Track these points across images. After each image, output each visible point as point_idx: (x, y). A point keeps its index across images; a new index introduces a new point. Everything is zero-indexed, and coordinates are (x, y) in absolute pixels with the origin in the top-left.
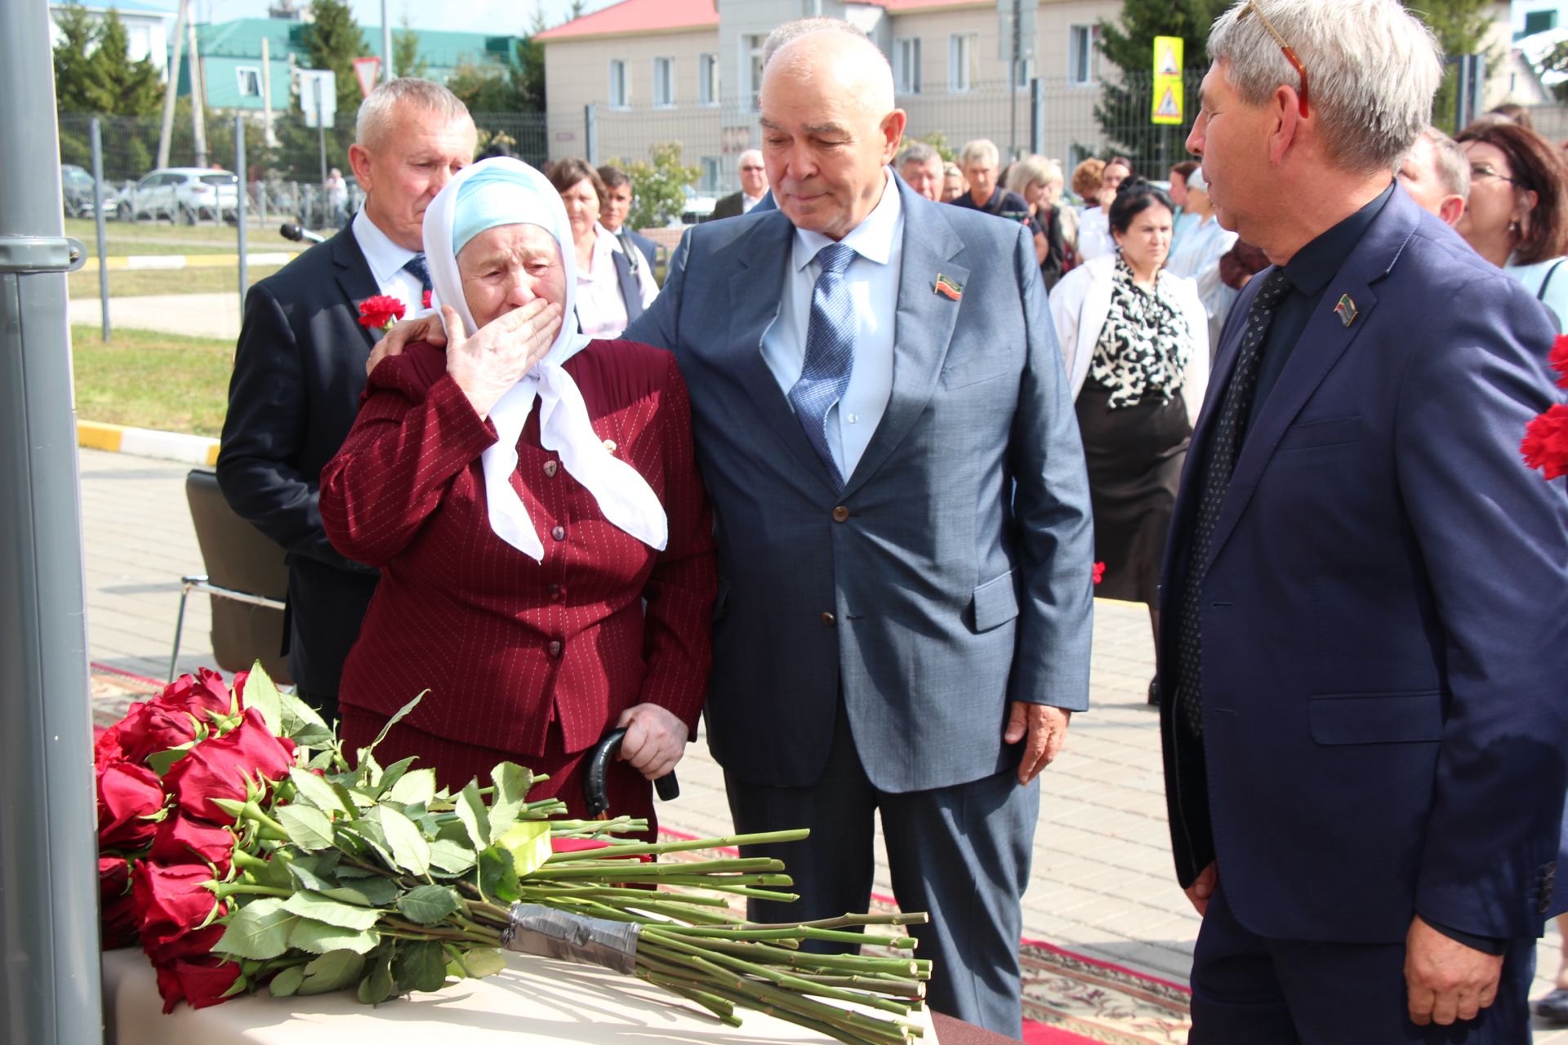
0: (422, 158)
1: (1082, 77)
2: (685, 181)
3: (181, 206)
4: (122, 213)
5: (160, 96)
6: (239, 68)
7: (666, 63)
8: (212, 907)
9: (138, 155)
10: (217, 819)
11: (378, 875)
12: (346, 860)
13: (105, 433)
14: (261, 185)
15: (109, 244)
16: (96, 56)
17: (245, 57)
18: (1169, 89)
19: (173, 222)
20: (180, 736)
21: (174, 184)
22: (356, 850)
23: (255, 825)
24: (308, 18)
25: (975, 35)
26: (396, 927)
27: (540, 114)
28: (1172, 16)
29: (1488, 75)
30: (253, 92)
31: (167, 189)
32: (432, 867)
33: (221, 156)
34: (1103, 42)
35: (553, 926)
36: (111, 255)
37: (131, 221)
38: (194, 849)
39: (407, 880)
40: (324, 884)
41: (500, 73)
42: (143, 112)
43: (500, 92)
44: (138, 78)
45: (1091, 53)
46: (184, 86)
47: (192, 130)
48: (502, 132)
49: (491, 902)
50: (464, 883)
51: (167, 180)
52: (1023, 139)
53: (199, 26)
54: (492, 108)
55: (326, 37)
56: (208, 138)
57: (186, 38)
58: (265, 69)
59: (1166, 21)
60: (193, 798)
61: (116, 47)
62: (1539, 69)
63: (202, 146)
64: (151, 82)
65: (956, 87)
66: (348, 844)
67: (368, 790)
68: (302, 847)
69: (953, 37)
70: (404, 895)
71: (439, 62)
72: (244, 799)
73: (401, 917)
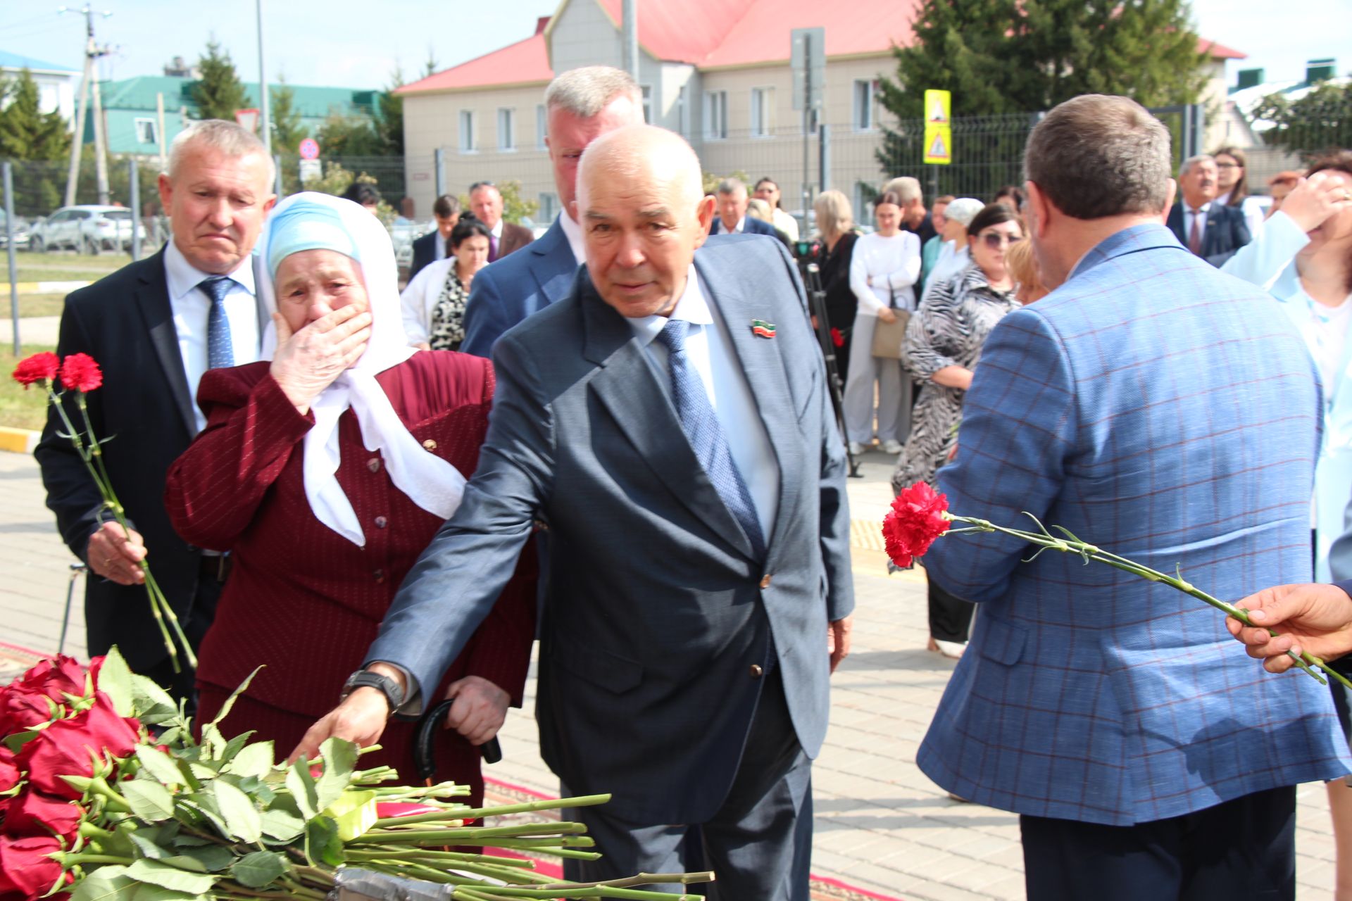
0: (202, 187)
1: (864, 124)
2: (524, 214)
3: (86, 238)
4: (33, 245)
5: (68, 143)
6: (137, 119)
7: (507, 113)
8: (58, 876)
9: (48, 194)
10: (65, 794)
11: (214, 844)
12: (185, 830)
13: (13, 436)
14: (156, 220)
15: (20, 271)
16: (11, 109)
17: (142, 109)
18: (938, 135)
19: (79, 252)
20: (37, 717)
21: (80, 219)
22: (194, 820)
23: (101, 799)
24: (198, 76)
25: (773, 88)
26: (232, 891)
27: (400, 157)
28: (940, 72)
29: (1207, 123)
30: (149, 140)
31: (73, 224)
32: (264, 836)
33: (120, 195)
34: (882, 94)
35: (374, 888)
36: (22, 281)
37: (42, 251)
38: (43, 822)
39: (241, 848)
40: (164, 852)
41: (363, 121)
42: (52, 157)
43: (365, 139)
44: (48, 128)
45: (872, 104)
46: (89, 135)
47: (96, 172)
48: (364, 173)
49: (318, 866)
50: (293, 849)
51: (73, 216)
52: (814, 178)
53: (102, 83)
54: (358, 152)
55: (213, 92)
56: (110, 180)
57: (90, 93)
58: (160, 120)
59: (934, 76)
60: (43, 775)
61: (29, 101)
62: (1250, 118)
63: (104, 185)
64: (60, 132)
65: (755, 133)
66: (186, 815)
67: (210, 764)
68: (144, 818)
69: (754, 90)
70: (238, 861)
71: (312, 113)
72: (91, 775)
73: (234, 882)
